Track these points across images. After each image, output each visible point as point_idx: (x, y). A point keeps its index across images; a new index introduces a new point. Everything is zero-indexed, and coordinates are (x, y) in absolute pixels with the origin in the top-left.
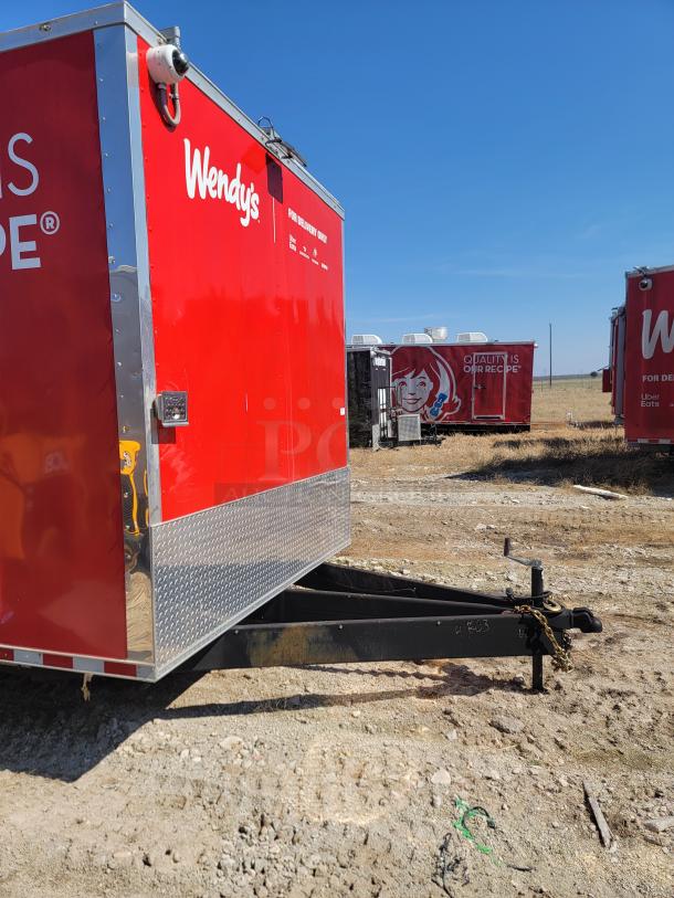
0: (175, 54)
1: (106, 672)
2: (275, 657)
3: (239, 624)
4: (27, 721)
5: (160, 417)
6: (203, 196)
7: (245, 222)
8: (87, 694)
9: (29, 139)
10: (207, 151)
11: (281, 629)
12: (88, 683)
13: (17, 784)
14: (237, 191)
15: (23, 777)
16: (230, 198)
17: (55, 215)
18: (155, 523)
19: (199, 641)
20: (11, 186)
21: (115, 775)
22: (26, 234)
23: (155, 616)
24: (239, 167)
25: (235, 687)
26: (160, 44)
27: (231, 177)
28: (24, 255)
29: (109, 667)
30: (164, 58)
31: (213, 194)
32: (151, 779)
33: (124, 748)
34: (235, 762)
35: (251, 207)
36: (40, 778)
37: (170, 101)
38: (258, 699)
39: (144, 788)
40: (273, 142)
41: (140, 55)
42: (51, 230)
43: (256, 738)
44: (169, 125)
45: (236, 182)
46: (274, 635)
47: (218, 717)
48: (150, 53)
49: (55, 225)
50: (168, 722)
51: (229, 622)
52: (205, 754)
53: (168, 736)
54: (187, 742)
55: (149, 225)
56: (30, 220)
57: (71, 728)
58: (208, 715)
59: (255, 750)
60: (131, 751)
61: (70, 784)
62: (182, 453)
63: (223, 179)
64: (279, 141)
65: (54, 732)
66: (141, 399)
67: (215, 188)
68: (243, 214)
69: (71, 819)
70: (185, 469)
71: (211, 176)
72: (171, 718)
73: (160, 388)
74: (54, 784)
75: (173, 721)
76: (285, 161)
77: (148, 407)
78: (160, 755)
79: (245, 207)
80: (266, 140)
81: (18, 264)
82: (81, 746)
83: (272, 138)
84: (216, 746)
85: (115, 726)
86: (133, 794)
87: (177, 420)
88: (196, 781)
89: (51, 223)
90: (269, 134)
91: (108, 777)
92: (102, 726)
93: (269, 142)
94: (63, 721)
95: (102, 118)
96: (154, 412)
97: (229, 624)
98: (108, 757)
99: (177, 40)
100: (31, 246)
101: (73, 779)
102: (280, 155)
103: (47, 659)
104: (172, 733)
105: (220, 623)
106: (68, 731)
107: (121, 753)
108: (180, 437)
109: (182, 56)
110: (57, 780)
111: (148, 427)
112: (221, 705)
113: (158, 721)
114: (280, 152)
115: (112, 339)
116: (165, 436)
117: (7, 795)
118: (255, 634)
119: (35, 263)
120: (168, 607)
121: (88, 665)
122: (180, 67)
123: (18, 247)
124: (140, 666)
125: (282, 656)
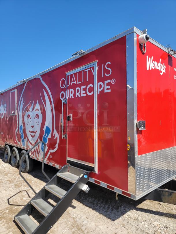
0: (146, 36)
1: (123, 194)
2: (171, 201)
3: (159, 188)
4: (101, 200)
5: (138, 127)
6: (151, 69)
7: (161, 74)
8: (117, 198)
9: (110, 63)
10: (152, 57)
11: (173, 193)
12: (117, 195)
13: (100, 217)
14: (160, 66)
15: (101, 216)
16: (158, 68)
17: (115, 79)
18: (136, 156)
19: (147, 191)
20: (106, 74)
21: (124, 223)
22: (108, 84)
23: (136, 181)
24: (160, 60)
25: (156, 206)
26: (142, 34)
27: (158, 62)
28: (107, 89)
29: (123, 192)
30: (143, 38)
31: (153, 68)
32: (134, 228)
33: (125, 216)
34: (158, 231)
35: (163, 69)
36: (105, 217)
37: (143, 47)
38: (164, 212)
39: (132, 230)
40: (170, 51)
41: (137, 38)
42: (113, 83)
43: (165, 225)
44: (143, 53)
45: (160, 64)
46: (171, 194)
47: (152, 214)
48: (140, 37)
49: (115, 82)
50: (137, 211)
51: (156, 186)
52: (149, 225)
53: (137, 216)
54: (143, 219)
55: (137, 79)
56: (109, 81)
57: (112, 205)
58: (148, 213)
59: (165, 229)
60: (128, 217)
61: (113, 222)
62: (143, 137)
63: (156, 63)
64: (172, 50)
65: (108, 205)
66: (133, 123)
67: (154, 66)
68: (161, 72)
69: (114, 232)
70: (144, 141)
71: (153, 64)
72: (138, 211)
73: (138, 120)
74: (109, 220)
75: (139, 212)
76: (173, 55)
77: (135, 125)
78: (136, 221)
79: (162, 70)
80: (168, 51)
81: (106, 91)
82: (114, 211)
83: (170, 50)
84: (152, 223)
85: (123, 209)
86: (129, 230)
87: (142, 128)
88: (147, 233)
89: (114, 81)
90: (169, 49)
91: (122, 223)
92: (119, 207)
93: (169, 51)
94: (110, 203)
95: (127, 55)
96: (137, 126)
97: (156, 187)
98: (121, 217)
99: (146, 32)
100: (109, 87)
101: (113, 220)
102: (172, 54)
103: (108, 186)
104: (138, 215)
105: (153, 187)
106: (111, 206)
107: (125, 217)
108: (143, 133)
109: (148, 36)
110: (109, 219)
111: (135, 130)
112: (152, 211)
113: (134, 210)
114: (172, 53)
115: (126, 108)
116: (139, 132)
117: (98, 220)
118: (164, 192)
119: (109, 91)
120: (139, 179)
121: (118, 191)
122: (147, 38)
123: (106, 87)
124: (132, 195)
125: (173, 201)
